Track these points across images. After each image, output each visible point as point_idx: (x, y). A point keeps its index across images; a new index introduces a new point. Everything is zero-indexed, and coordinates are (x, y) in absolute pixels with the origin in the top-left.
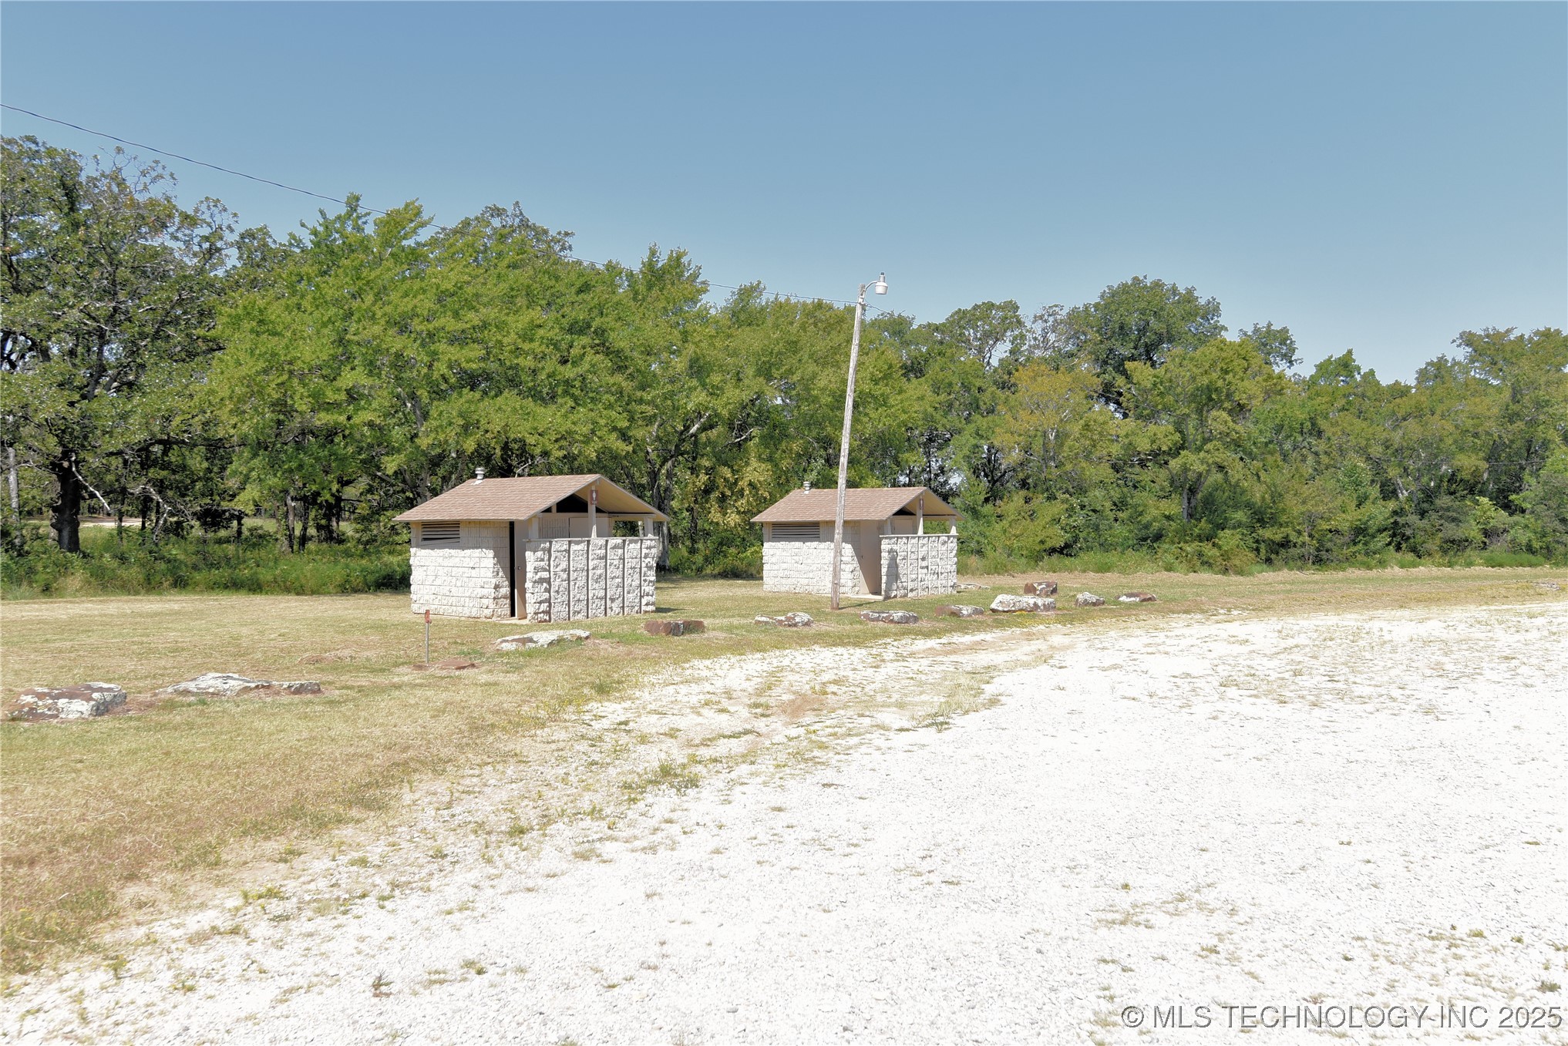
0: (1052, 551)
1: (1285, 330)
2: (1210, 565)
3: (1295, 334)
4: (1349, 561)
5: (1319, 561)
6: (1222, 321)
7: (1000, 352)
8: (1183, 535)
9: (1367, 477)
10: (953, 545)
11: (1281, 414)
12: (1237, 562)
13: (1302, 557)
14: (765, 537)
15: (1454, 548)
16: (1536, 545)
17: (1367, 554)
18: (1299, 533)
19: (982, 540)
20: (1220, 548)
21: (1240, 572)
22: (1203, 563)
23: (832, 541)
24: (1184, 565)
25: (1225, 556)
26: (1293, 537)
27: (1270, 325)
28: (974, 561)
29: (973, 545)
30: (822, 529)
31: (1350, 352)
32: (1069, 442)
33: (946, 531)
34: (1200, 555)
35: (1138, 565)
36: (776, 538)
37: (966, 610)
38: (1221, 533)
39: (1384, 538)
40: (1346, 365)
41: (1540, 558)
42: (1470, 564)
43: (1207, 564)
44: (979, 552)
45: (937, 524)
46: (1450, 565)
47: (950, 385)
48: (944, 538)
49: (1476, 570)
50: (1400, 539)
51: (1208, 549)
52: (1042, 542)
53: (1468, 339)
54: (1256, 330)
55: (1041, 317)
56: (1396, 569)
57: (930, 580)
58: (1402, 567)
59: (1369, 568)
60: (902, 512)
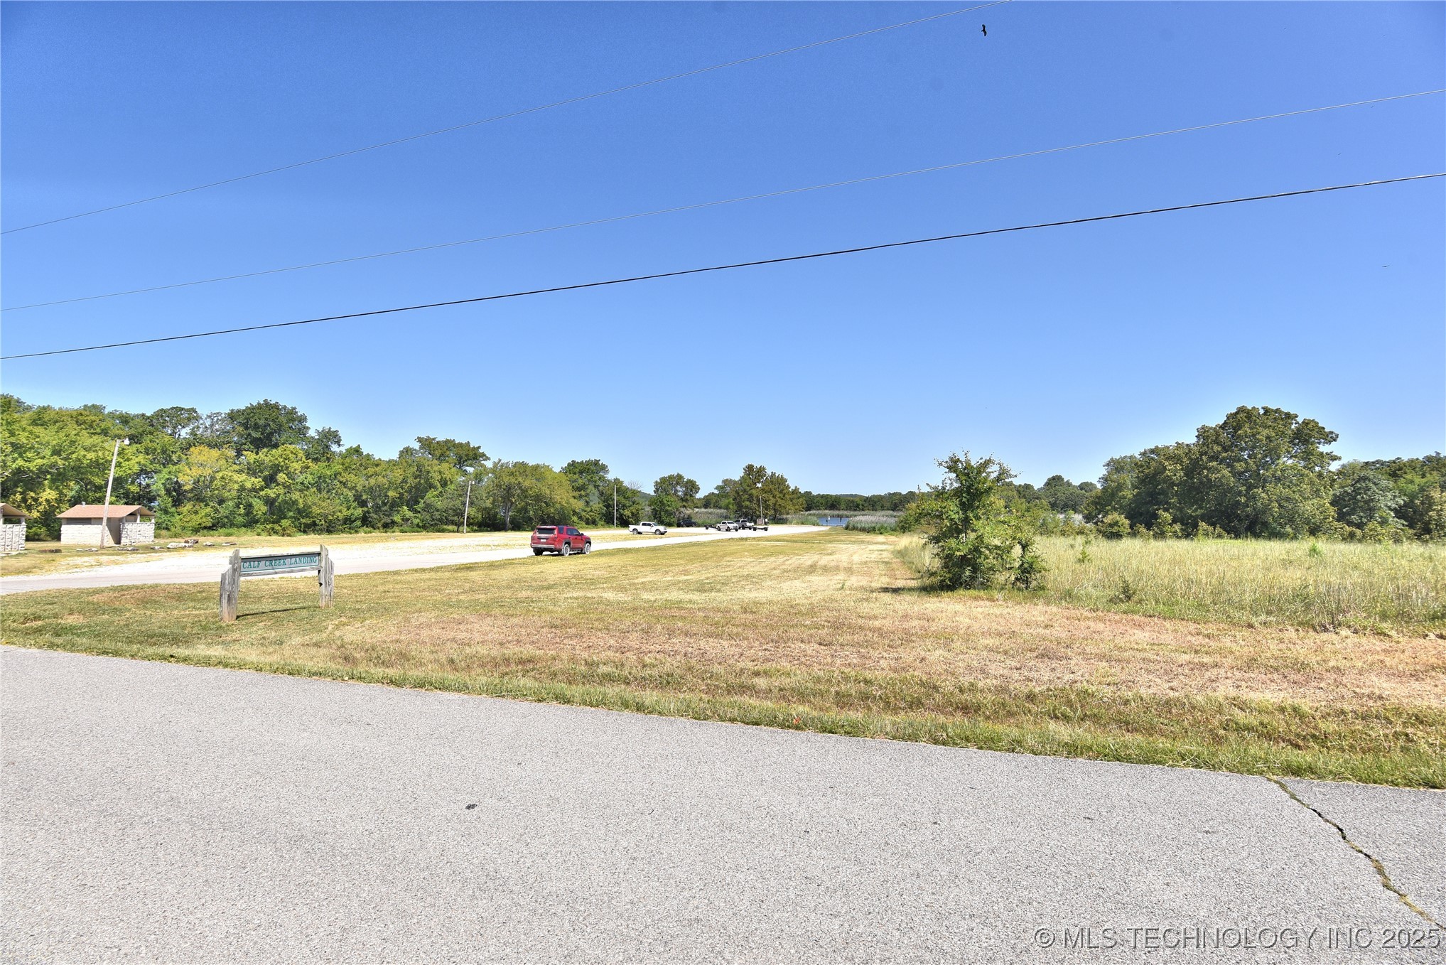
0: (205, 528)
1: (337, 431)
2: (277, 533)
3: (340, 434)
4: (343, 531)
5: (329, 531)
6: (307, 425)
7: (184, 433)
8: (266, 521)
9: (352, 499)
10: (153, 526)
11: (320, 472)
12: (289, 532)
13: (321, 530)
14: (63, 523)
15: (387, 526)
16: (421, 524)
17: (350, 529)
18: (320, 520)
19: (169, 523)
20: (281, 526)
21: (289, 535)
22: (274, 533)
23: (102, 525)
24: (266, 533)
25: (284, 529)
26: (318, 522)
27: (330, 428)
28: (164, 532)
29: (164, 525)
30: (92, 521)
31: (359, 446)
32: (215, 482)
33: (150, 520)
34: (273, 529)
35: (245, 533)
36: (68, 524)
37: (157, 547)
38: (282, 521)
39: (358, 523)
40: (357, 451)
41: (422, 529)
42: (394, 532)
43: (276, 532)
44: (167, 529)
45: (145, 517)
46: (386, 532)
47: (155, 449)
48: (149, 524)
49: (396, 534)
50: (366, 521)
51: (277, 527)
52: (200, 524)
53: (420, 440)
54: (323, 430)
55: (210, 417)
56: (363, 534)
57: (142, 539)
58: (366, 533)
59: (351, 534)
60: (131, 514)
